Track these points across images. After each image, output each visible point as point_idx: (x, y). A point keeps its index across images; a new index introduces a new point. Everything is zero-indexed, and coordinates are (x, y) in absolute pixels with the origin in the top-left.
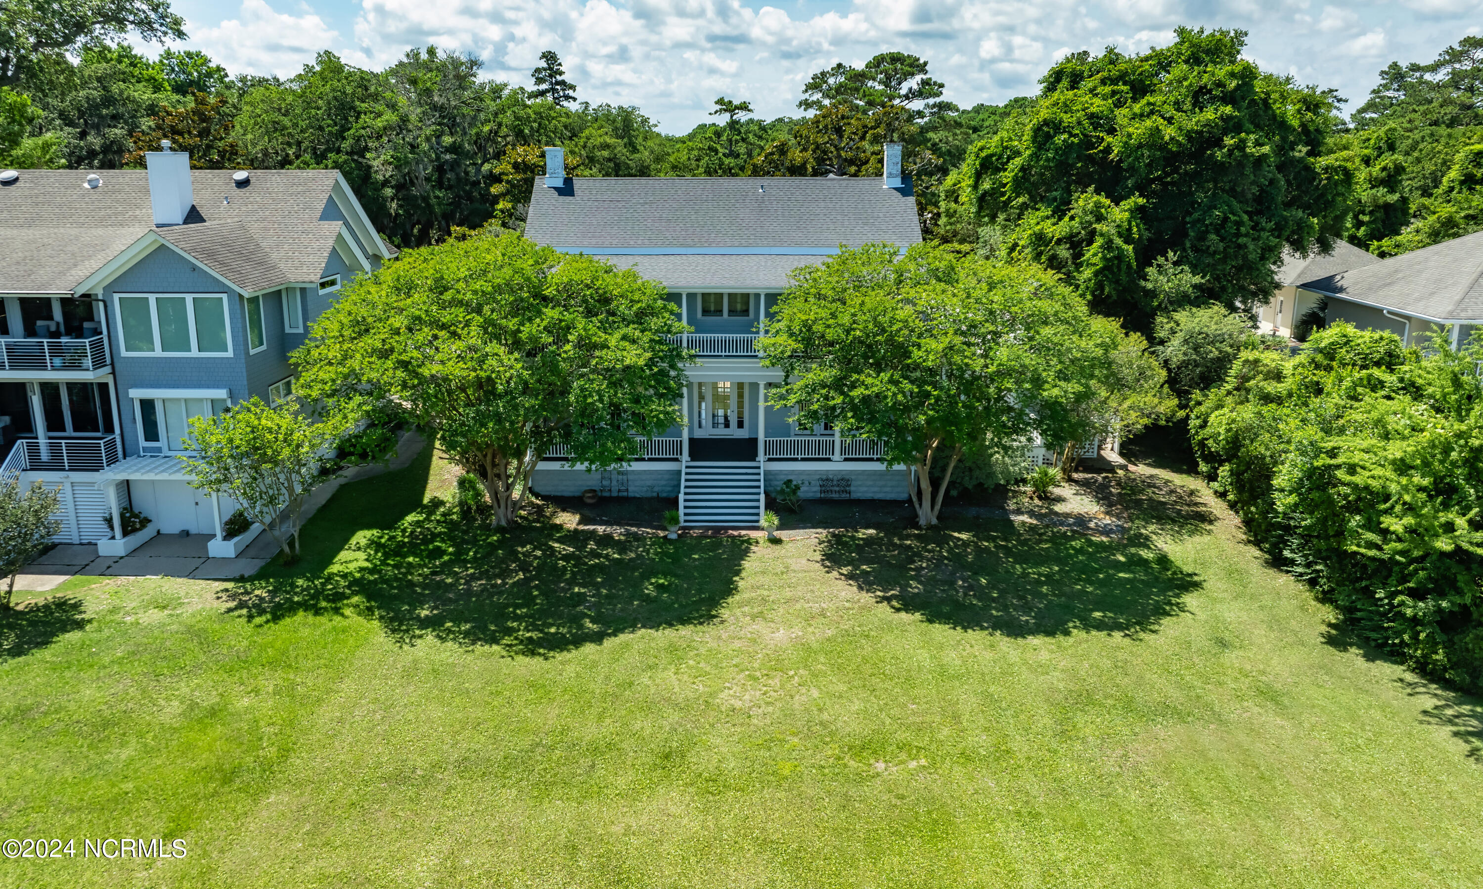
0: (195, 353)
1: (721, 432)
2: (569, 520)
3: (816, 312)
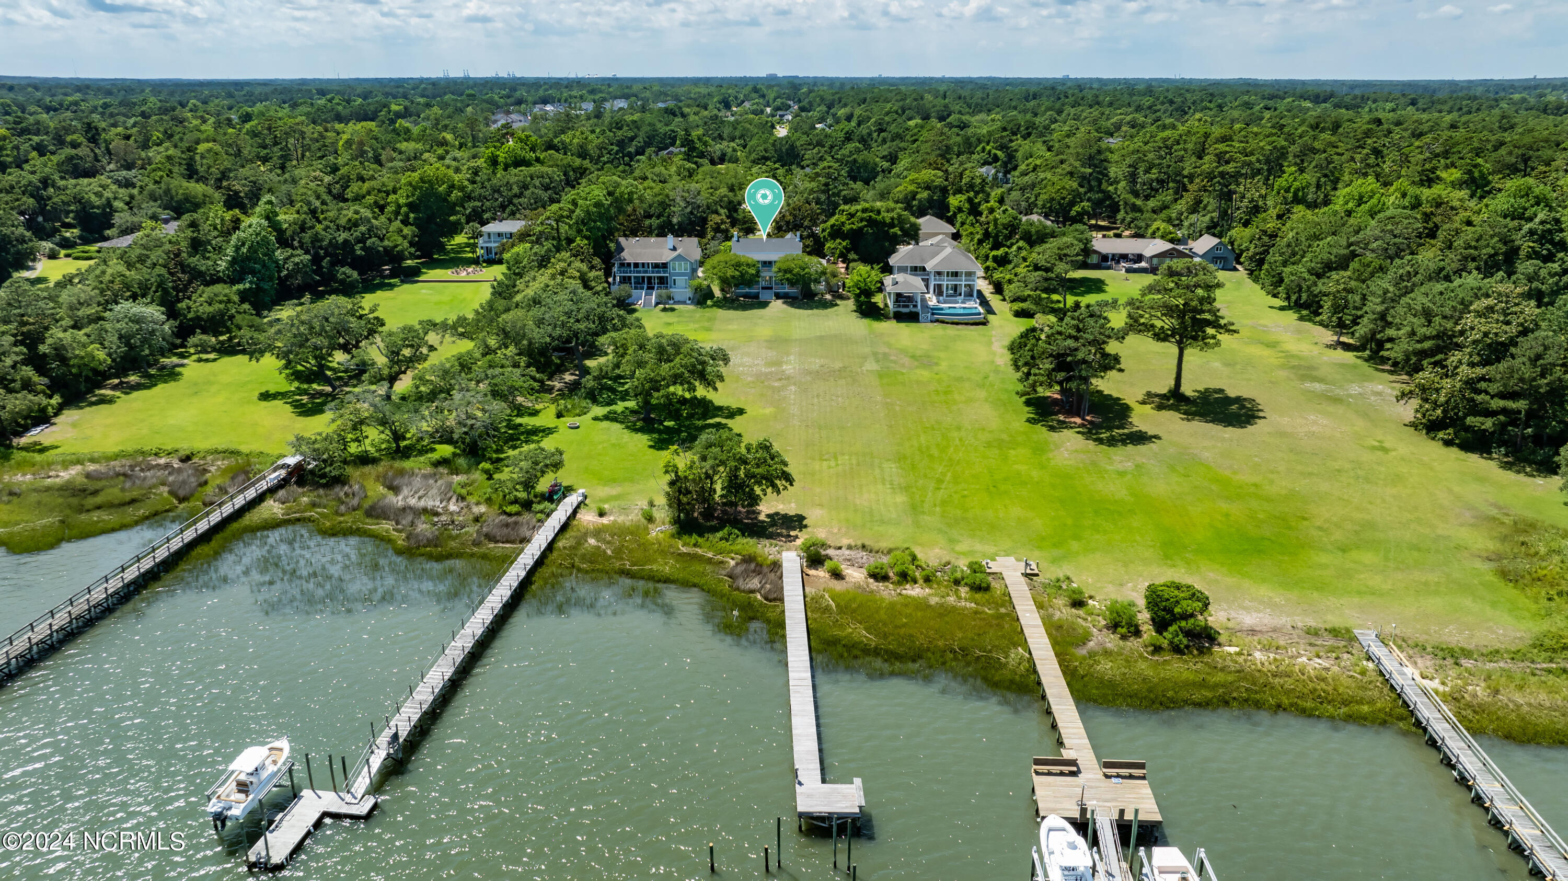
0: (677, 271)
1: (767, 285)
2: (742, 298)
3: (781, 265)
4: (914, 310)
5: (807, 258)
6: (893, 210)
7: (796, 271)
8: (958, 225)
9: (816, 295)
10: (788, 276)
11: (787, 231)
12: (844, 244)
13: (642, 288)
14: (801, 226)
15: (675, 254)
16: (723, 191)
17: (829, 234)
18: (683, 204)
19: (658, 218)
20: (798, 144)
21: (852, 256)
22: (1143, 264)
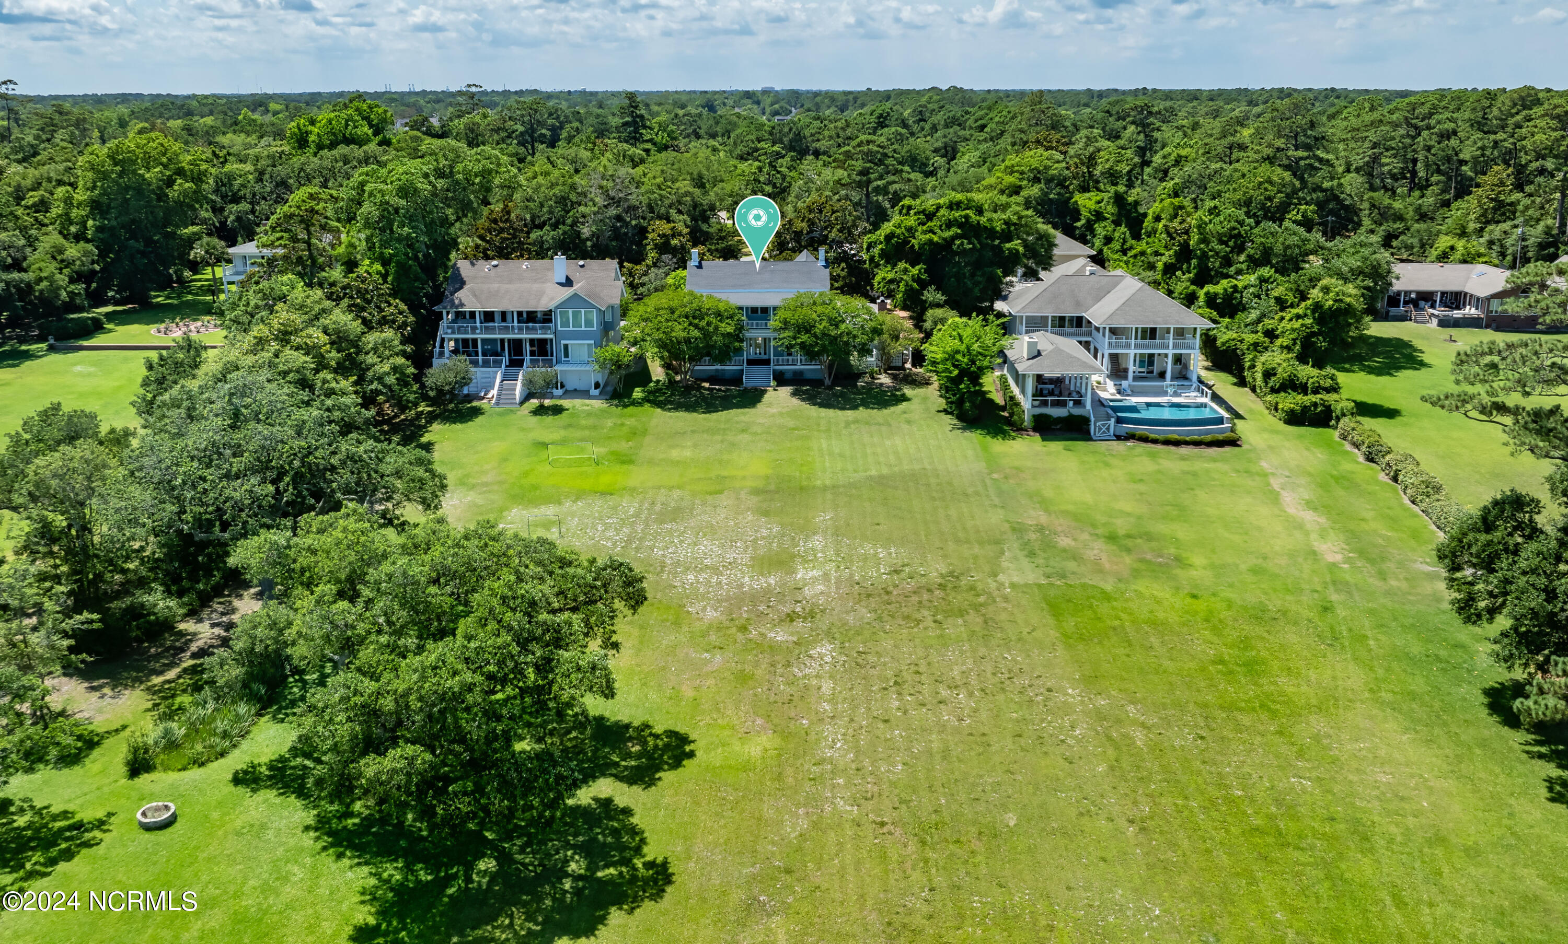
0: (571, 328)
1: (758, 357)
2: (706, 385)
3: (788, 315)
4: (1077, 411)
5: (841, 302)
6: (1005, 207)
7: (820, 327)
8: (1098, 243)
9: (860, 375)
10: (804, 338)
11: (798, 250)
12: (915, 271)
13: (498, 364)
14: (823, 241)
15: (567, 292)
16: (684, 185)
17: (883, 254)
18: (600, 201)
19: (555, 227)
20: (807, 132)
21: (931, 295)
22: (1470, 311)
